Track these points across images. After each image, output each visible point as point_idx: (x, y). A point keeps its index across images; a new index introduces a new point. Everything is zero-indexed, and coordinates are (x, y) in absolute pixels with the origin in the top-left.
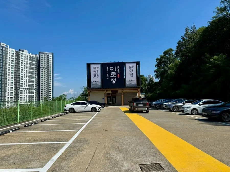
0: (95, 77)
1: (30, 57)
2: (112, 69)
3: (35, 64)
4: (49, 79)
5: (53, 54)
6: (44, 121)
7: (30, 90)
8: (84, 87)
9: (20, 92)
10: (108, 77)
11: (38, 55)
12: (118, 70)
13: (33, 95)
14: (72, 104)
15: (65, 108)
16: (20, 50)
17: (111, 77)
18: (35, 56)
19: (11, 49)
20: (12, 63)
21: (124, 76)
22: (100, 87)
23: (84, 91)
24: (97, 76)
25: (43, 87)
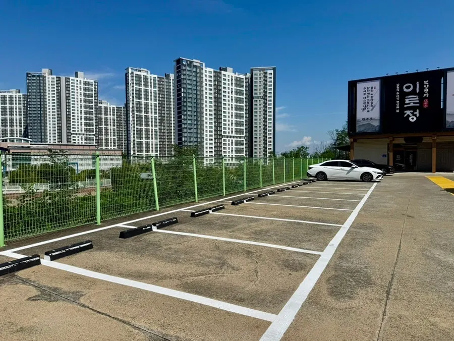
0: (367, 110)
1: (236, 79)
2: (408, 87)
3: (244, 92)
4: (268, 118)
5: (274, 69)
6: (281, 191)
7: (238, 139)
8: (337, 131)
9: (223, 142)
10: (397, 107)
11: (249, 75)
12: (425, 90)
13: (242, 147)
14: (322, 165)
15: (309, 171)
16: (221, 69)
17: (405, 106)
18: (243, 77)
19: (208, 69)
20: (209, 93)
21: (441, 102)
22: (377, 130)
23: (337, 140)
24: (372, 106)
25: (258, 133)
